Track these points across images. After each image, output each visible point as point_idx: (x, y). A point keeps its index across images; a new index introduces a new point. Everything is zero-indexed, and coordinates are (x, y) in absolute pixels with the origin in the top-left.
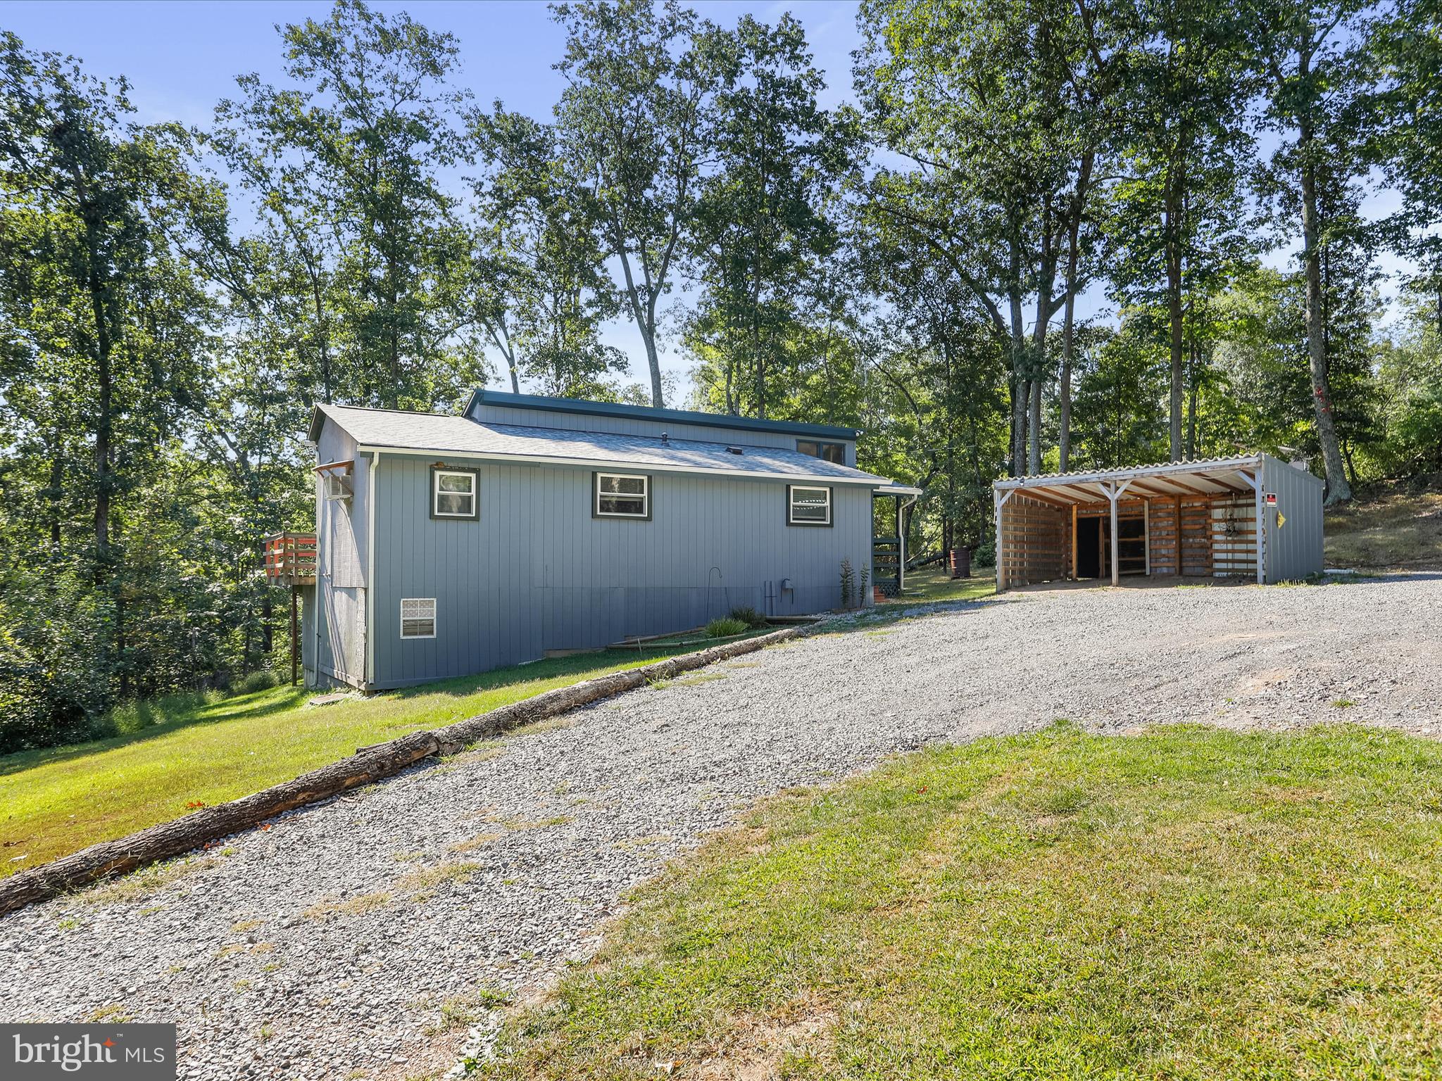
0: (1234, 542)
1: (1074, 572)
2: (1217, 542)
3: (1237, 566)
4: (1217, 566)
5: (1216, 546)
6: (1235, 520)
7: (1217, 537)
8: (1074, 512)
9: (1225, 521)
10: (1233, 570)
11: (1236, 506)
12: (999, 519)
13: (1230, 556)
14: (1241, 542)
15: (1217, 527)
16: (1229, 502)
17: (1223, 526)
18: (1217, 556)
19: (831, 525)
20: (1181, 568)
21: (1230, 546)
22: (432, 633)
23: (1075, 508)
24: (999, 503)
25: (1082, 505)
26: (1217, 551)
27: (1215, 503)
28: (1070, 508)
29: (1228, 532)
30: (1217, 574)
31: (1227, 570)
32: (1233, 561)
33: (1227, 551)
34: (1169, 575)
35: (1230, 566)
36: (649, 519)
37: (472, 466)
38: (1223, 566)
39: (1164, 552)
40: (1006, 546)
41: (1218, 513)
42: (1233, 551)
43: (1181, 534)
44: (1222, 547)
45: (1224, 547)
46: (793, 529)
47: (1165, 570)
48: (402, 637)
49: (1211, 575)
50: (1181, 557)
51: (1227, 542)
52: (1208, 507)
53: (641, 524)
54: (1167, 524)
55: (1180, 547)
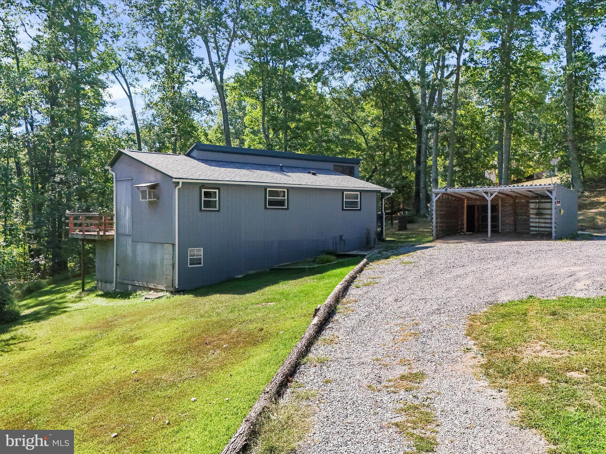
0: (539, 218)
1: (465, 230)
2: (532, 218)
3: (540, 229)
4: (532, 229)
5: (531, 220)
6: (540, 209)
7: (532, 216)
8: (466, 202)
9: (536, 209)
10: (538, 231)
11: (539, 202)
12: (434, 206)
13: (537, 225)
14: (543, 219)
15: (532, 211)
16: (537, 201)
17: (535, 211)
18: (532, 224)
19: (360, 210)
20: (516, 229)
21: (537, 220)
22: (200, 263)
23: (466, 200)
24: (434, 199)
25: (469, 199)
26: (532, 222)
27: (531, 201)
28: (463, 200)
29: (537, 214)
30: (532, 233)
31: (536, 231)
32: (538, 227)
33: (536, 222)
34: (510, 233)
35: (537, 229)
36: (287, 209)
37: (217, 186)
38: (534, 229)
39: (507, 222)
40: (437, 219)
41: (532, 206)
42: (539, 223)
43: (515, 214)
44: (534, 221)
45: (535, 220)
46: (345, 212)
47: (508, 230)
48: (189, 266)
49: (528, 233)
50: (515, 225)
51: (536, 218)
52: (528, 202)
53: (284, 211)
54: (509, 209)
55: (515, 220)
